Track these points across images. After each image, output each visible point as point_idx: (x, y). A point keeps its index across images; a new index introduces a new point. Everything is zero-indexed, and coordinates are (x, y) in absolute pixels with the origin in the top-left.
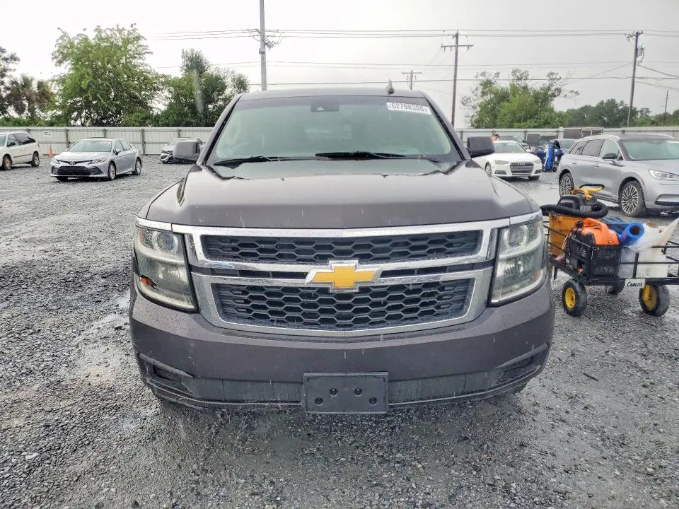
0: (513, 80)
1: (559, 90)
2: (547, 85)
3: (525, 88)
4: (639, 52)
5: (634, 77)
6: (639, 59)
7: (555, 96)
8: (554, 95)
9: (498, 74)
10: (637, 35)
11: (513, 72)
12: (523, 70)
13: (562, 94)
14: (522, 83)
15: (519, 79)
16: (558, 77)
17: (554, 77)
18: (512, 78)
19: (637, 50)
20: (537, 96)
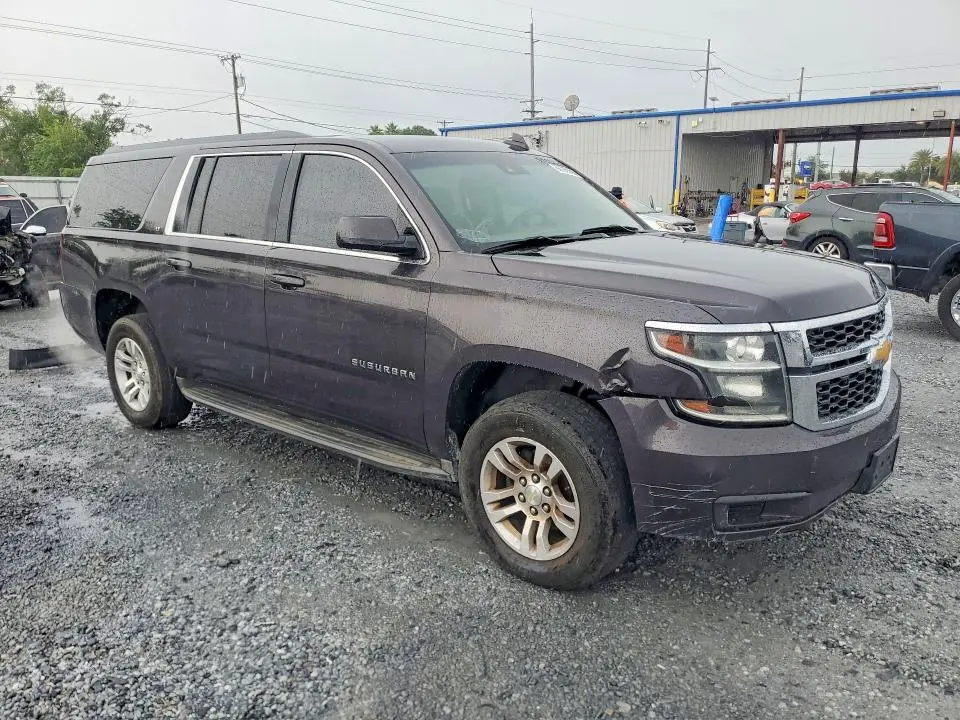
0: (40, 99)
1: (122, 123)
2: (101, 113)
3: (63, 114)
4: (239, 81)
5: (238, 115)
6: (240, 90)
7: (117, 130)
8: (115, 130)
9: (11, 88)
10: (233, 58)
11: (38, 87)
12: (54, 87)
13: (128, 128)
14: (56, 106)
15: (49, 99)
16: (115, 102)
17: (109, 101)
18: (37, 96)
19: (235, 78)
20: (88, 128)
